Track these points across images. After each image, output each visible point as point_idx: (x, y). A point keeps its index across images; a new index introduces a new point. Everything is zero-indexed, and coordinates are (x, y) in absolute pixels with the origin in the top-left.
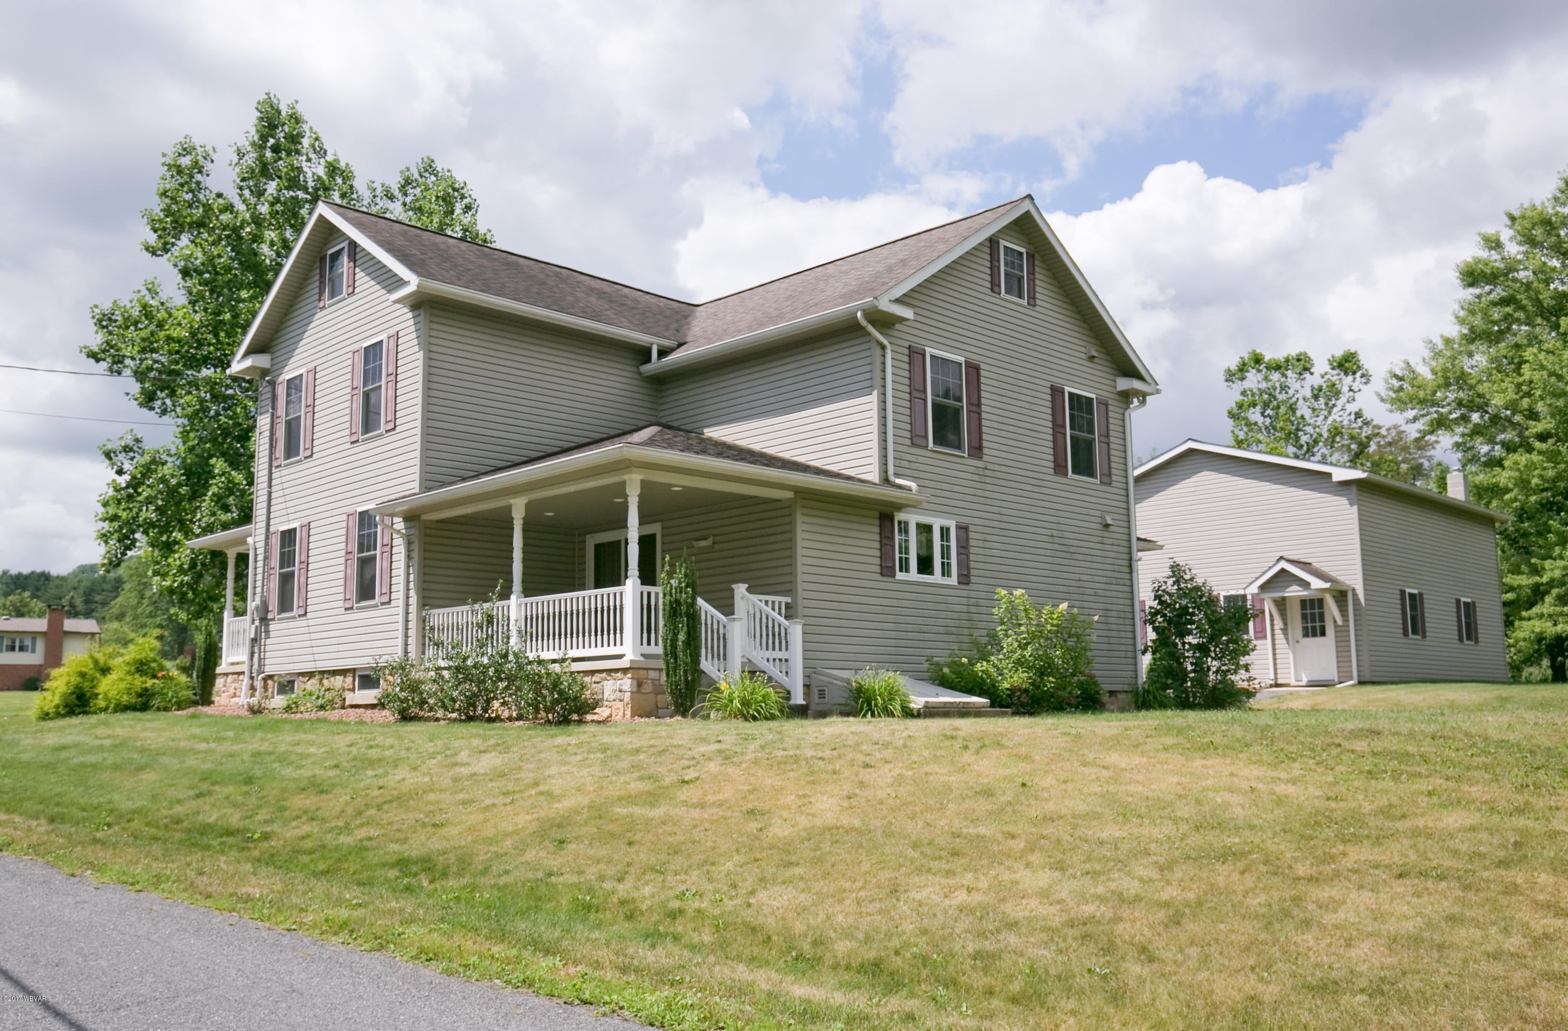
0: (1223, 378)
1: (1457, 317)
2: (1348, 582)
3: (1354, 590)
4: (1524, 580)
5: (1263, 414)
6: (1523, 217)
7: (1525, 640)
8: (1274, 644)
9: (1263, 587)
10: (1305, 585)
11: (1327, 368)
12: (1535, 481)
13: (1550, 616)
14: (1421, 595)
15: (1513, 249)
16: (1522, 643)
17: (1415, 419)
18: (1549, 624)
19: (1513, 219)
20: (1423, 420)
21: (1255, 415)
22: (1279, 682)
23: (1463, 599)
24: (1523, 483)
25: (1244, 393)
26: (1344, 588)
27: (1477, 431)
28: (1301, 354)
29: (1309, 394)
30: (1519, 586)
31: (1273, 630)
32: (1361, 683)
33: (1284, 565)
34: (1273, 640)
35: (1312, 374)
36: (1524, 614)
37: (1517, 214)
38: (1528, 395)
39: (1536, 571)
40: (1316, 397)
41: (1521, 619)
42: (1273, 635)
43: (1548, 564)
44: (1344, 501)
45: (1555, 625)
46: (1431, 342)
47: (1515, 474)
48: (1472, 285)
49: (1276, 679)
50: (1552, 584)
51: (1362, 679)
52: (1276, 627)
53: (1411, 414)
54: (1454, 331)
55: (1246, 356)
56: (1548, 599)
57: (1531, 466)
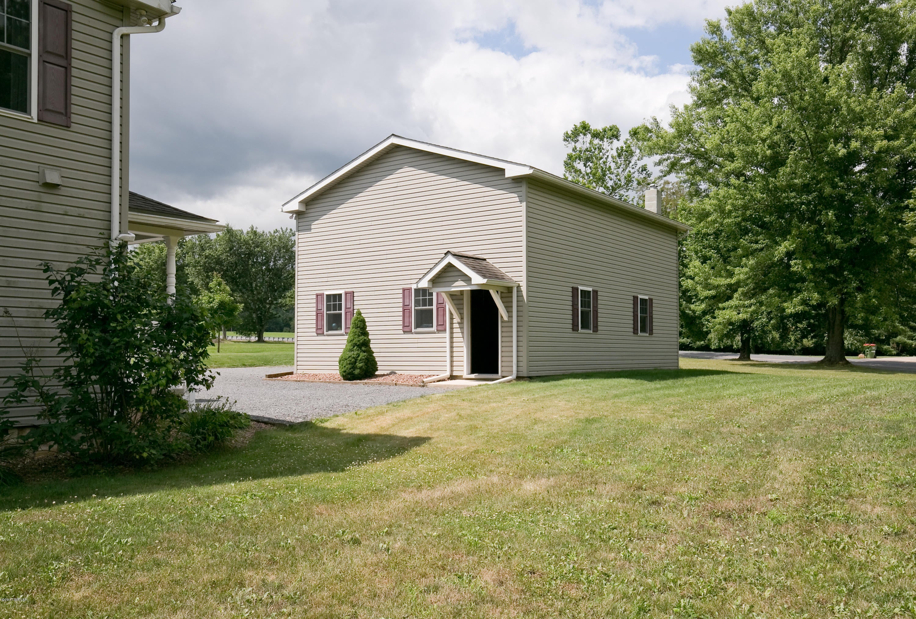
0: (562, 138)
1: (690, 87)
2: (515, 279)
3: (519, 287)
4: (723, 281)
5: (585, 165)
6: (737, 12)
7: (720, 324)
8: (452, 338)
9: (435, 281)
10: (468, 279)
11: (628, 136)
12: (728, 207)
13: (736, 307)
14: (595, 292)
15: (728, 34)
16: (717, 326)
17: (659, 163)
18: (735, 313)
19: (730, 13)
20: (666, 163)
21: (580, 165)
22: (455, 374)
23: (640, 297)
24: (720, 209)
25: (574, 149)
26: (510, 285)
27: (698, 172)
28: (614, 126)
29: (615, 154)
30: (718, 286)
31: (452, 323)
32: (519, 378)
33: (451, 259)
34: (452, 333)
35: (618, 140)
36: (720, 305)
37: (733, 9)
38: (728, 142)
39: (731, 275)
40: (619, 156)
41: (719, 309)
42: (452, 328)
43: (737, 270)
44: (513, 197)
45: (739, 314)
46: (674, 107)
47: (715, 202)
48: (699, 62)
49: (452, 371)
50: (738, 284)
51: (521, 374)
52: (455, 321)
53: (657, 158)
54: (689, 100)
55: (578, 125)
56: (736, 295)
57: (727, 197)
